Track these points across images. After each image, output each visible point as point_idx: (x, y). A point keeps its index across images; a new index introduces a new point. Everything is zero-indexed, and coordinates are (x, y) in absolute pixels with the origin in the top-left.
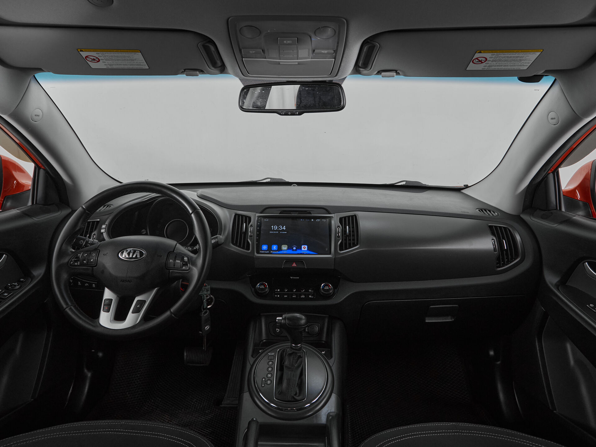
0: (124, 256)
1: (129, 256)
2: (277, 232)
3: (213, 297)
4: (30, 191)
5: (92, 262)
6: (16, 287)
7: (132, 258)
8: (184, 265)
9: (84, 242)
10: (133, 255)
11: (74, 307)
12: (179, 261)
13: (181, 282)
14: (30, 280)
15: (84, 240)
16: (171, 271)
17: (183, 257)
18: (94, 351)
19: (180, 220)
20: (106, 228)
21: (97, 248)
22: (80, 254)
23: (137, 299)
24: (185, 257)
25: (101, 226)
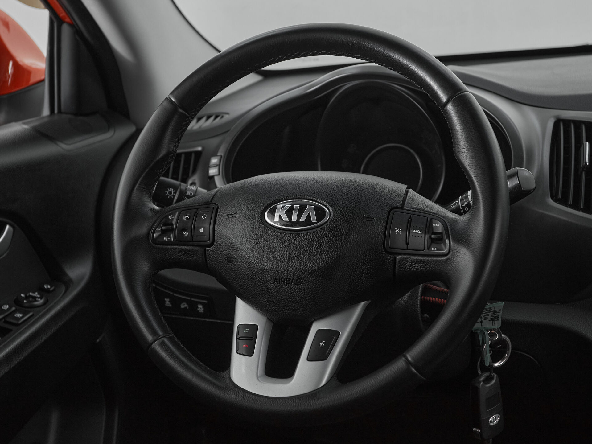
0: (277, 219)
1: (290, 217)
3: (507, 339)
4: (44, 84)
5: (202, 235)
6: (38, 301)
7: (298, 223)
8: (433, 241)
9: (175, 193)
10: (299, 217)
11: (171, 339)
12: (420, 232)
13: (422, 296)
14: (64, 289)
15: (176, 188)
16: (398, 257)
17: (431, 219)
19: (401, 147)
20: (220, 165)
21: (211, 201)
22: (173, 215)
23: (315, 328)
24: (433, 220)
25: (209, 161)
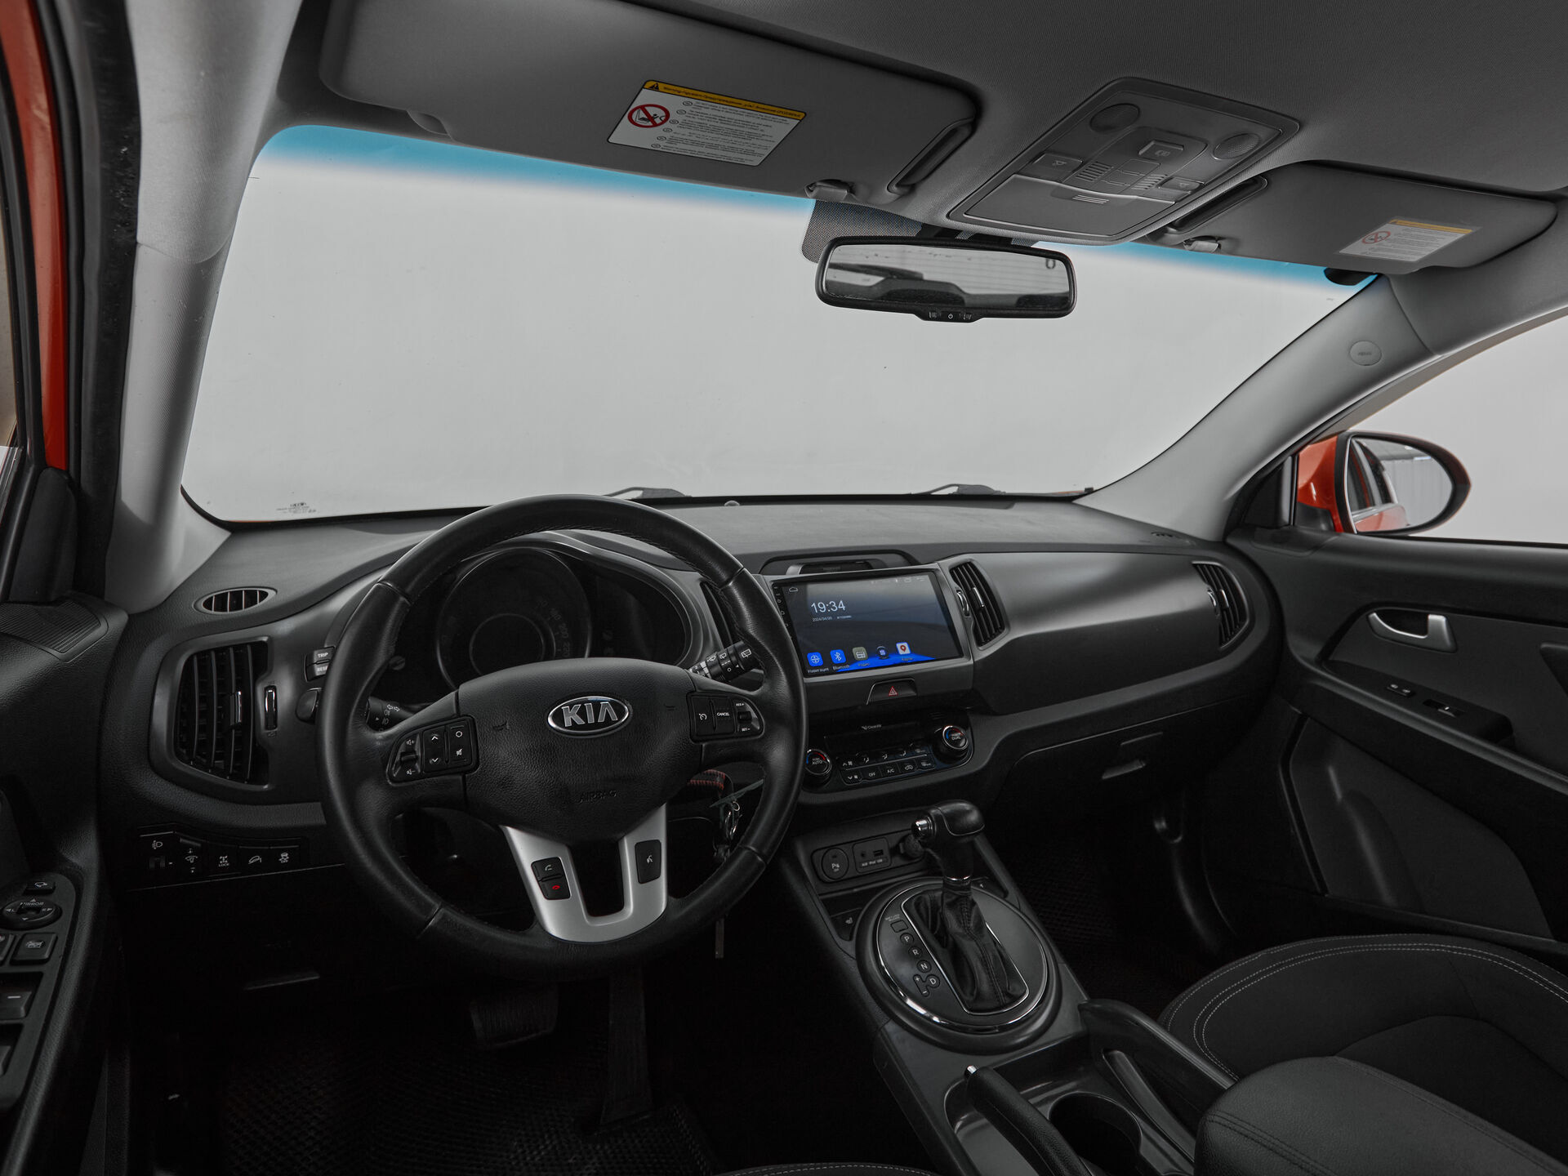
2: (830, 618)
5: (460, 758)
6: (46, 913)
7: (596, 725)
8: (742, 722)
12: (727, 714)
18: (176, 1096)
21: (459, 713)
22: (414, 738)
23: (629, 841)
24: (736, 701)
